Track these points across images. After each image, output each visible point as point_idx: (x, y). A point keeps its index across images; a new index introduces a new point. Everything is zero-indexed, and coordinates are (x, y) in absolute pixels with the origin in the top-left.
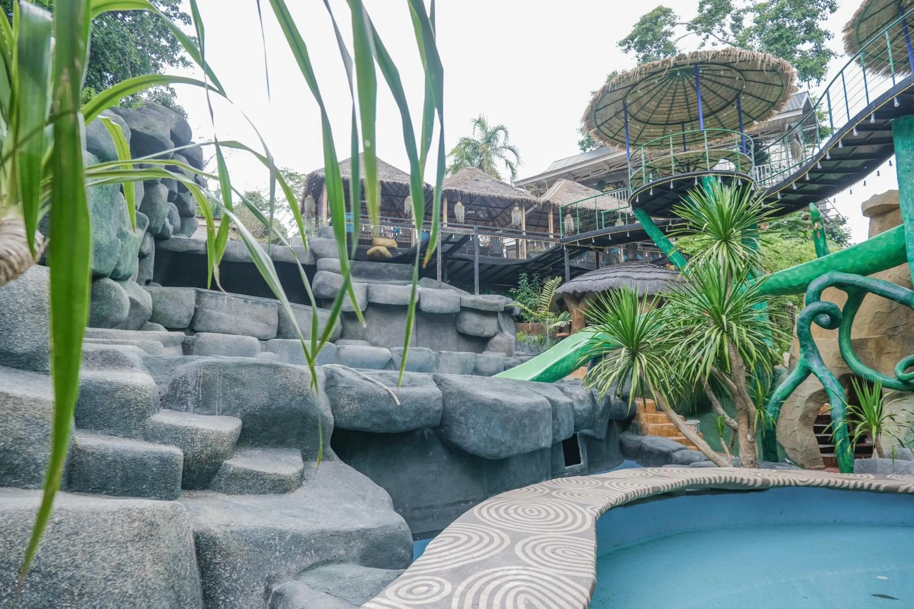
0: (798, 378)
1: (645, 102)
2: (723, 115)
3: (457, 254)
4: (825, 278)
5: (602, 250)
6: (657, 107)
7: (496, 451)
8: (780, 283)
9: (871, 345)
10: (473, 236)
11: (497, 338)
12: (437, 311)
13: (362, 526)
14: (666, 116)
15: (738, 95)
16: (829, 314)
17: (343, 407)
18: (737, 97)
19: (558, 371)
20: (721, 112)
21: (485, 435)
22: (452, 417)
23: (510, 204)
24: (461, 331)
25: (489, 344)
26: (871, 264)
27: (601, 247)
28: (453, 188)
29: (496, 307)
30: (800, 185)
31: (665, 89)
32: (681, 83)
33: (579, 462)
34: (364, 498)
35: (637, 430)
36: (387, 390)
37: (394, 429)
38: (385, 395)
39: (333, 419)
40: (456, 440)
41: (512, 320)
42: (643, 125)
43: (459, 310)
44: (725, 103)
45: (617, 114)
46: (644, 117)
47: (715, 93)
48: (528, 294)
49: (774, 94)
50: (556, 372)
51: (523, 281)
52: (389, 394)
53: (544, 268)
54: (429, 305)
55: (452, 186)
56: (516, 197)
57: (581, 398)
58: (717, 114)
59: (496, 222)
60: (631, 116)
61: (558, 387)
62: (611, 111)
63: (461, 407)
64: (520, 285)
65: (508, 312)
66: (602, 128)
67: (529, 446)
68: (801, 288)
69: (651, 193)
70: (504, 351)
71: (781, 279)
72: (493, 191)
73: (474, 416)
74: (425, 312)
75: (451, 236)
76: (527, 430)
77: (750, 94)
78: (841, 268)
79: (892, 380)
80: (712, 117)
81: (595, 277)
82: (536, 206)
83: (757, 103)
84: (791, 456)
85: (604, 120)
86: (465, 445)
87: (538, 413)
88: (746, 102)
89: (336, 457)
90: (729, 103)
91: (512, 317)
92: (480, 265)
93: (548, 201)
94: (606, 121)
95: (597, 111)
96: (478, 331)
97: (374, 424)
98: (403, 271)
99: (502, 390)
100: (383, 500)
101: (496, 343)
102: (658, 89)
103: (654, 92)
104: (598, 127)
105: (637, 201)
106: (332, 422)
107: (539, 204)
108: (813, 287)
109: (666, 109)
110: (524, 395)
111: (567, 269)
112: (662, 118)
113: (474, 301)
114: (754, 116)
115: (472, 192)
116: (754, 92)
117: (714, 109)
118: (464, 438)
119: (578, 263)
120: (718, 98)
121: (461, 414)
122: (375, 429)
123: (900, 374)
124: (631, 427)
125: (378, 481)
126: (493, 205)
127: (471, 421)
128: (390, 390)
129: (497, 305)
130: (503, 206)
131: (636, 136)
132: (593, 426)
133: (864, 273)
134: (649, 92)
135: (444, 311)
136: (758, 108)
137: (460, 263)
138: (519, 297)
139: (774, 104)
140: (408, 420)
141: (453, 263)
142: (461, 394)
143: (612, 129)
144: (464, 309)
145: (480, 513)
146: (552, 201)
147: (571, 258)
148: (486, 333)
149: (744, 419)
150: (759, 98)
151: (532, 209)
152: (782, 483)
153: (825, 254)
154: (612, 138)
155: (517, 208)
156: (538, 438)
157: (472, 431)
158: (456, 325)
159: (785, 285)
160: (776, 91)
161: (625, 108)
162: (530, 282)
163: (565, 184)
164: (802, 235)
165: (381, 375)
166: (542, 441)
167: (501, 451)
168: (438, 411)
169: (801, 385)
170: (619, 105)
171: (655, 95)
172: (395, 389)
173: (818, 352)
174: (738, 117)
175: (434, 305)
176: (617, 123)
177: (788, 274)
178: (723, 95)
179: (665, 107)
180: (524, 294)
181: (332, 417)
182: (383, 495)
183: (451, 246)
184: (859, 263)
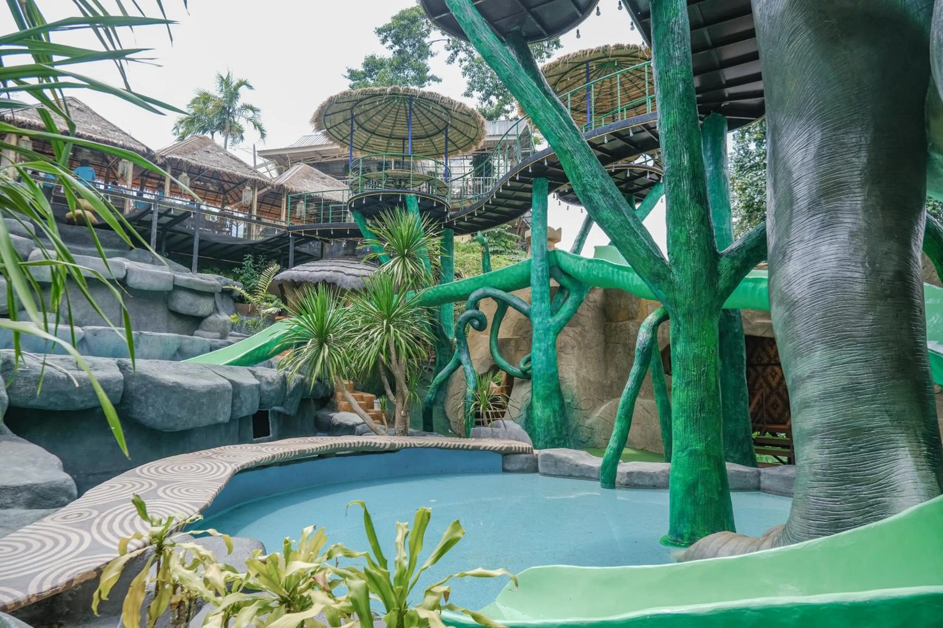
0: (453, 367)
1: (371, 115)
2: (436, 140)
3: (177, 227)
4: (480, 292)
5: (328, 242)
6: (382, 121)
7: (172, 424)
8: (451, 291)
9: (513, 343)
10: (194, 213)
11: (212, 318)
12: (146, 288)
13: (29, 482)
14: (390, 130)
15: (447, 126)
16: (478, 320)
17: (19, 388)
18: (446, 128)
19: (260, 355)
20: (435, 137)
21: (162, 412)
22: (133, 397)
23: (243, 181)
24: (173, 309)
25: (203, 324)
26: (511, 284)
27: (327, 239)
28: (179, 157)
29: (212, 288)
30: (470, 217)
31: (389, 107)
32: (403, 105)
33: (269, 434)
34: (34, 463)
35: (333, 407)
36: (66, 374)
37: (71, 408)
38: (64, 378)
39: (7, 399)
40: (135, 416)
41: (232, 301)
42: (369, 135)
43: (172, 287)
44: (437, 130)
45: (345, 121)
46: (370, 127)
47: (430, 120)
48: (252, 275)
49: (472, 133)
50: (257, 356)
51: (248, 262)
52: (68, 377)
53: (273, 250)
54: (137, 281)
55: (177, 154)
56: (249, 176)
57: (270, 380)
58: (431, 138)
59: (228, 196)
60: (358, 124)
61: (250, 371)
62: (339, 118)
63: (142, 389)
64: (244, 266)
65: (227, 293)
66: (331, 130)
67: (206, 421)
68: (465, 297)
69: (364, 202)
70: (218, 331)
71: (452, 288)
72: (224, 167)
73: (154, 396)
74: (132, 288)
75: (170, 210)
76: (205, 408)
77: (455, 128)
78: (492, 285)
79: (518, 371)
80: (428, 139)
81: (313, 269)
82: (269, 188)
83: (460, 137)
84: (453, 427)
85: (333, 124)
86: (143, 420)
87: (218, 393)
88: (452, 134)
89: (8, 431)
90: (440, 131)
91: (232, 298)
92: (201, 241)
93: (282, 185)
94: (335, 126)
95: (326, 115)
96: (192, 311)
97: (51, 403)
98: (112, 239)
99: (186, 374)
100: (52, 465)
101: (210, 323)
102: (383, 106)
103: (380, 108)
104: (328, 129)
105: (353, 206)
106: (6, 402)
107: (273, 187)
108: (473, 296)
109: (390, 124)
110: (207, 378)
111: (291, 255)
112: (387, 131)
113: (188, 281)
114: (460, 146)
115: (200, 164)
116: (458, 127)
117: (429, 133)
118: (143, 415)
119: (304, 249)
120: (432, 125)
121: (142, 395)
122: (52, 407)
123: (522, 366)
124: (329, 404)
125: (52, 450)
126: (226, 179)
127: (150, 400)
128: (70, 373)
129: (214, 286)
130: (237, 182)
131: (364, 143)
132: (283, 403)
133: (507, 290)
134: (374, 107)
135: (154, 288)
136: (461, 141)
137: (181, 237)
138: (242, 278)
139: (472, 140)
140: (86, 399)
141: (172, 236)
142: (143, 377)
143: (341, 133)
144: (177, 288)
145: (141, 471)
146: (286, 186)
147: (296, 245)
148: (200, 313)
149: (400, 399)
150: (462, 133)
151: (266, 189)
152: (408, 446)
153: (488, 271)
154: (341, 141)
155: (248, 188)
156: (216, 415)
157: (151, 408)
158: (167, 303)
159: (455, 294)
160: (474, 131)
161: (353, 117)
162: (255, 262)
163: (302, 169)
164: (503, 244)
165: (62, 359)
166: (220, 417)
167: (176, 424)
168: (118, 392)
169: (454, 373)
170: (348, 114)
171: (380, 111)
172: (77, 373)
173: (468, 349)
174: (444, 144)
175: (143, 282)
176: (346, 129)
177: (457, 285)
178: (436, 123)
179: (389, 122)
180: (246, 275)
181: (6, 396)
182: (55, 460)
183: (171, 219)
184: (504, 282)
